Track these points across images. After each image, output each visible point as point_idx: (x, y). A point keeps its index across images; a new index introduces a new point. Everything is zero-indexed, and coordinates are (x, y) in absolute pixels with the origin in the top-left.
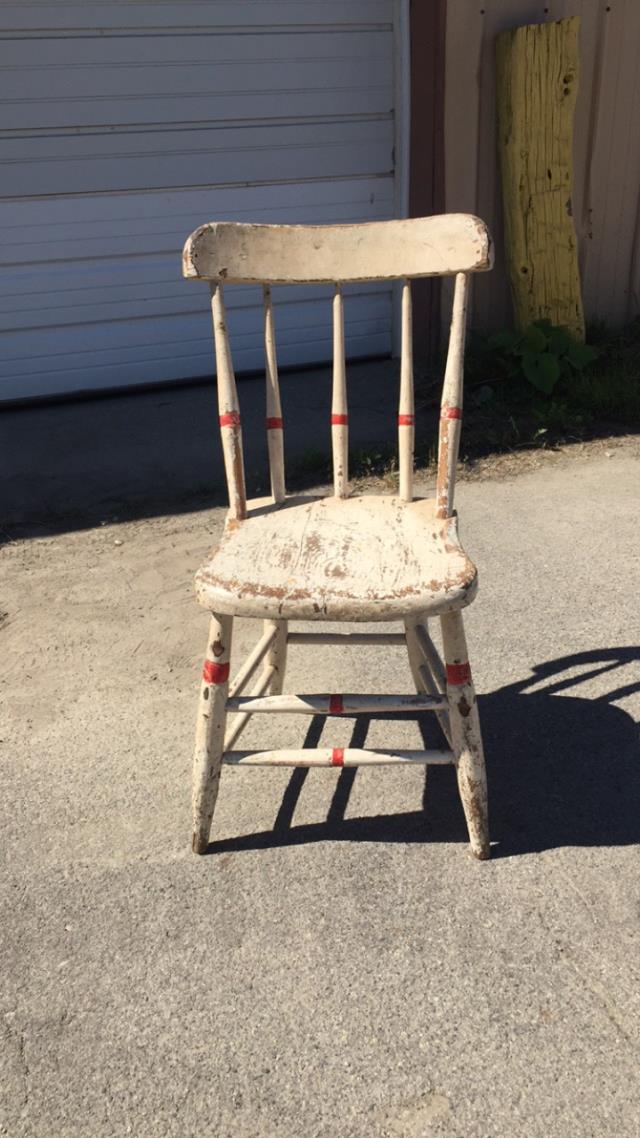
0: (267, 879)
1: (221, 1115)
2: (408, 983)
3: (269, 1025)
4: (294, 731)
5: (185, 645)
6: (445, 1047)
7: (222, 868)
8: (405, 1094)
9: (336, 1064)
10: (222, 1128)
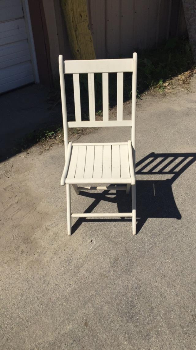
4: (81, 260)
7: (86, 327)
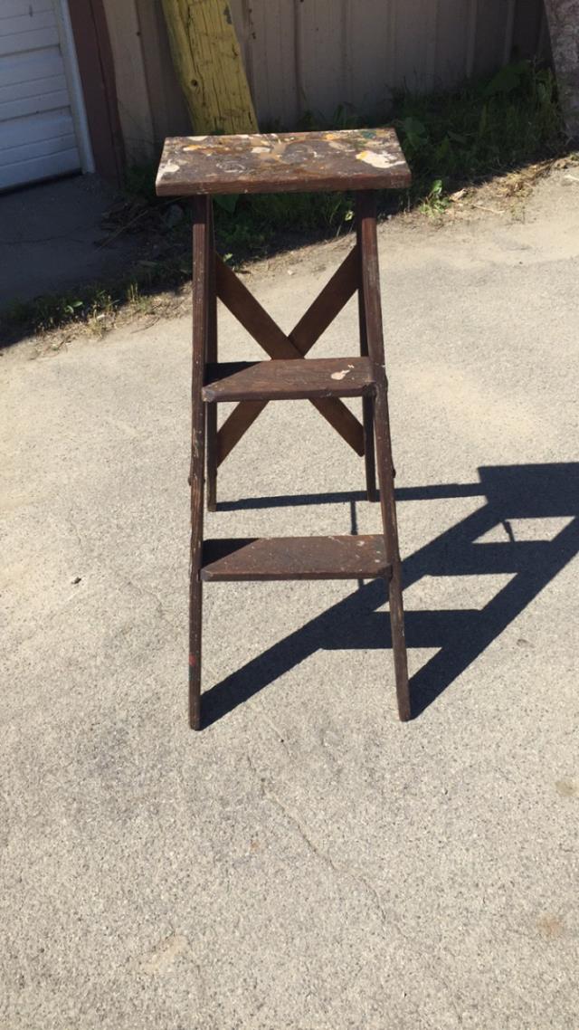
0: (23, 776)
1: (8, 997)
2: (149, 845)
3: (39, 910)
6: (181, 893)
8: (152, 941)
9: (97, 930)
10: (11, 1008)
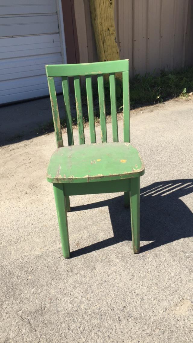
1: (115, 326)
2: (158, 267)
3: (118, 292)
5: (33, 181)
6: (180, 284)
8: (175, 302)
9: (147, 298)
10: (118, 330)
